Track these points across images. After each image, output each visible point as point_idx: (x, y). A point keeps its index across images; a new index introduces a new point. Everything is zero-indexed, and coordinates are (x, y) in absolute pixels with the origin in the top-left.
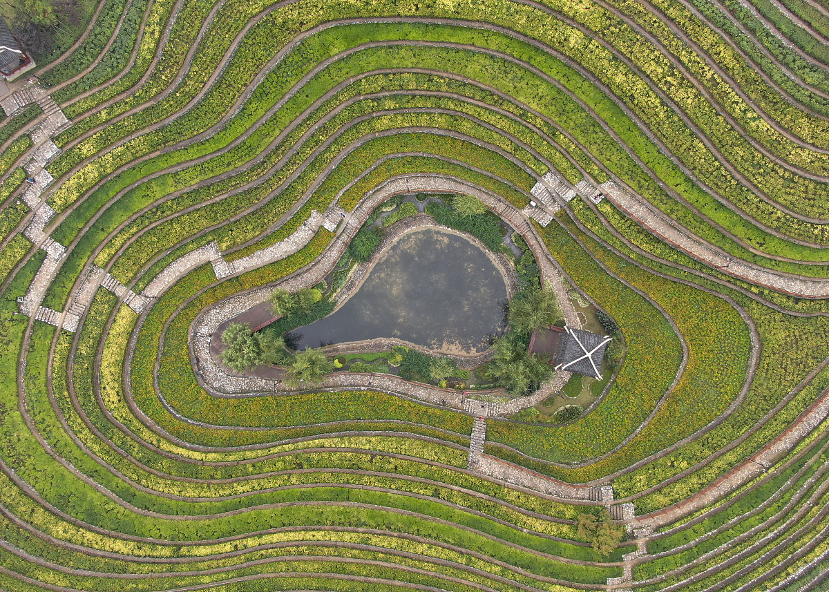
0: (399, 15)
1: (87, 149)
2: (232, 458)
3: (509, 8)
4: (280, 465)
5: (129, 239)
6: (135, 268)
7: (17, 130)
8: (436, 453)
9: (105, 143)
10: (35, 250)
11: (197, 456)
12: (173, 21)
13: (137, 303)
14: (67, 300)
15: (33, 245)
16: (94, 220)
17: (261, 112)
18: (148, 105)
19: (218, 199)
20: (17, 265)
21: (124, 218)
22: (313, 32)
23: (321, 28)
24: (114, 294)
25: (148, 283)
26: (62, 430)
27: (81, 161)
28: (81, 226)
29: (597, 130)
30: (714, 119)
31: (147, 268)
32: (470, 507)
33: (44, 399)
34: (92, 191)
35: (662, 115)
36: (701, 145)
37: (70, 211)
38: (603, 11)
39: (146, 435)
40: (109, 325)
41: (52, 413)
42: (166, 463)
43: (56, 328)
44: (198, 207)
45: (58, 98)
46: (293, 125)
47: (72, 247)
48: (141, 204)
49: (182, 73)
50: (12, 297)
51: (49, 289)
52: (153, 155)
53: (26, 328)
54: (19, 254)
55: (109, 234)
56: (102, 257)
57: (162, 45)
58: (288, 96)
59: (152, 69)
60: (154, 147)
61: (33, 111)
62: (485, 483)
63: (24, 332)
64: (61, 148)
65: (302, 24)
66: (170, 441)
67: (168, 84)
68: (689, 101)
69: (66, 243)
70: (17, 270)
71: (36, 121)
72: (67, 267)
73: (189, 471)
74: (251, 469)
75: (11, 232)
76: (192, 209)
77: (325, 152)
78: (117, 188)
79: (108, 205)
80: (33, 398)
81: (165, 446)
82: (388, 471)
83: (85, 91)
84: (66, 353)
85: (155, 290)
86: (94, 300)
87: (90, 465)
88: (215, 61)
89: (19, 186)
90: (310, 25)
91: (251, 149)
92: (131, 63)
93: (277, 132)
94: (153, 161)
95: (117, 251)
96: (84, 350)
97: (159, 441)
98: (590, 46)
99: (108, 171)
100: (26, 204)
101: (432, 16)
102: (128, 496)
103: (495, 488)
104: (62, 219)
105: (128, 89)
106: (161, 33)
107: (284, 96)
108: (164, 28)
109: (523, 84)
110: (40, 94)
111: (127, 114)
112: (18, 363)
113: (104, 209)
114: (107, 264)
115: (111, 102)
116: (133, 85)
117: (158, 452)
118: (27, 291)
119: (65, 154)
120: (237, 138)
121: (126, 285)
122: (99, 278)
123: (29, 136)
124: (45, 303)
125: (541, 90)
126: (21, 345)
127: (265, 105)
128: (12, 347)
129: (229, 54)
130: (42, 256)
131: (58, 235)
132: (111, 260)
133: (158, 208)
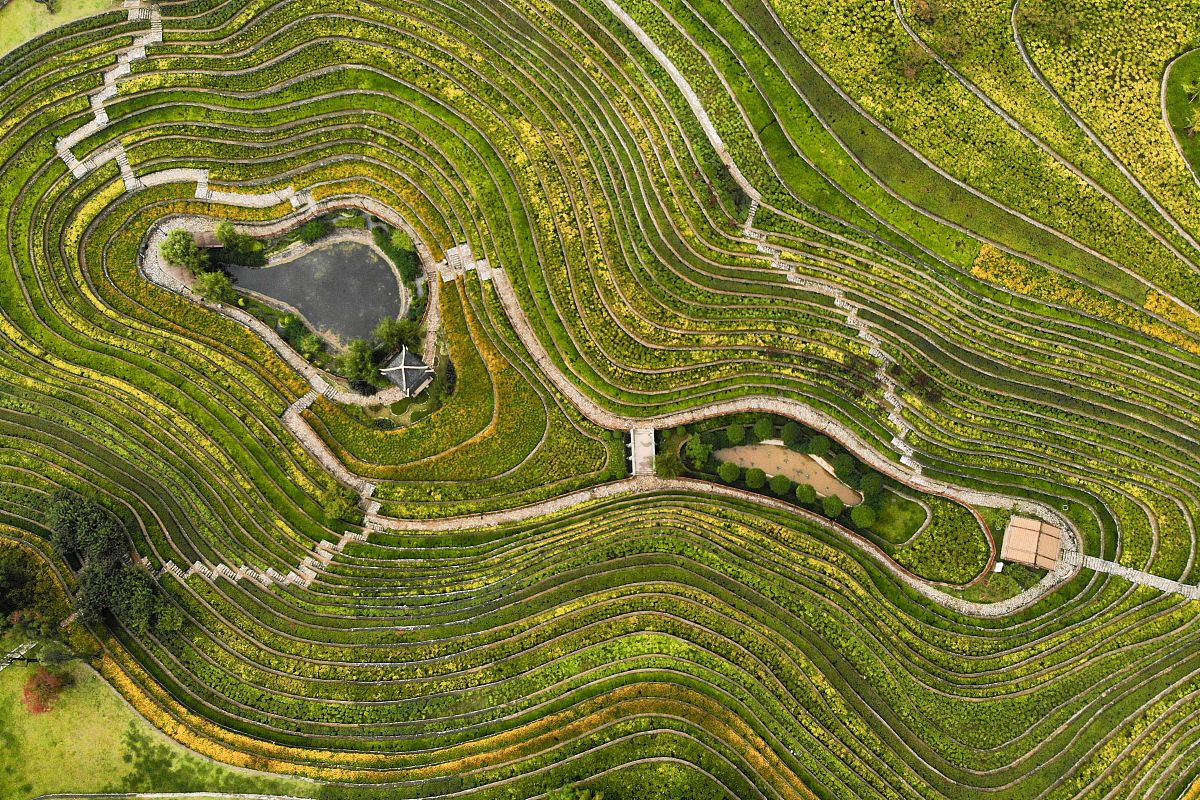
0: (415, 84)
1: (163, 64)
2: (122, 321)
3: (489, 117)
4: (151, 342)
5: (153, 137)
6: (145, 158)
7: (129, 31)
8: (264, 394)
9: (175, 66)
10: (90, 111)
11: (101, 307)
12: (266, 14)
13: (131, 183)
14: (87, 155)
15: (90, 107)
16: (138, 112)
17: (289, 100)
18: (218, 57)
19: (228, 142)
20: (71, 115)
21: (159, 121)
22: (355, 66)
23: (361, 67)
24: (119, 169)
25: (147, 174)
26: (27, 238)
27: (154, 70)
28: (127, 111)
29: (508, 229)
30: (580, 257)
31: (152, 163)
32: (261, 441)
33: (30, 211)
34: (148, 93)
35: (550, 238)
36: (565, 271)
37: (127, 98)
38: (545, 149)
39: (77, 274)
40: (102, 188)
41: (28, 224)
42: (77, 299)
43: (68, 169)
44: (212, 140)
45: (164, 24)
46: (307, 120)
47: (113, 122)
48: (176, 119)
49: (252, 48)
50: (55, 134)
51: (81, 142)
52: (202, 90)
53: (50, 158)
54: (79, 108)
55: (142, 126)
56: (128, 139)
57: (250, 24)
58: (315, 99)
59: (234, 36)
60: (205, 85)
61: (145, 25)
62: (284, 432)
63: (47, 160)
64: (147, 56)
65: (349, 57)
66: (89, 287)
67: (238, 51)
68: (570, 237)
69: (111, 117)
70: (70, 118)
71: (143, 32)
72: (101, 134)
73: (88, 313)
74: (129, 334)
75: (83, 92)
76: (206, 139)
77: (321, 150)
78: (166, 99)
79: (154, 108)
80: (24, 208)
81: (85, 289)
82: (222, 387)
83: (183, 28)
84: (63, 190)
85: (149, 181)
86: (104, 166)
87: (27, 270)
88: (278, 53)
89: (107, 66)
90: (354, 61)
91: (269, 120)
92: (224, 26)
93: (293, 119)
94: (199, 94)
95: (141, 141)
96: (76, 194)
97: (82, 283)
98: (528, 169)
99: (166, 85)
100: (103, 79)
101: (436, 96)
102: (37, 305)
103: (289, 440)
104: (119, 100)
105: (211, 40)
106: (254, 18)
107: (311, 97)
108: (258, 15)
109: (475, 173)
110: (156, 16)
111: (200, 56)
112: (30, 179)
113: (150, 108)
114: (129, 145)
115: (195, 43)
116: (216, 40)
117: (77, 290)
118: (67, 135)
119: (148, 59)
120: (264, 108)
121: (132, 166)
122: (118, 153)
123: (133, 38)
124: (72, 150)
125: (485, 183)
126: (40, 167)
127: (295, 97)
128: (33, 166)
129: (290, 52)
130: (92, 117)
131: (109, 110)
132: (132, 144)
133: (184, 126)
